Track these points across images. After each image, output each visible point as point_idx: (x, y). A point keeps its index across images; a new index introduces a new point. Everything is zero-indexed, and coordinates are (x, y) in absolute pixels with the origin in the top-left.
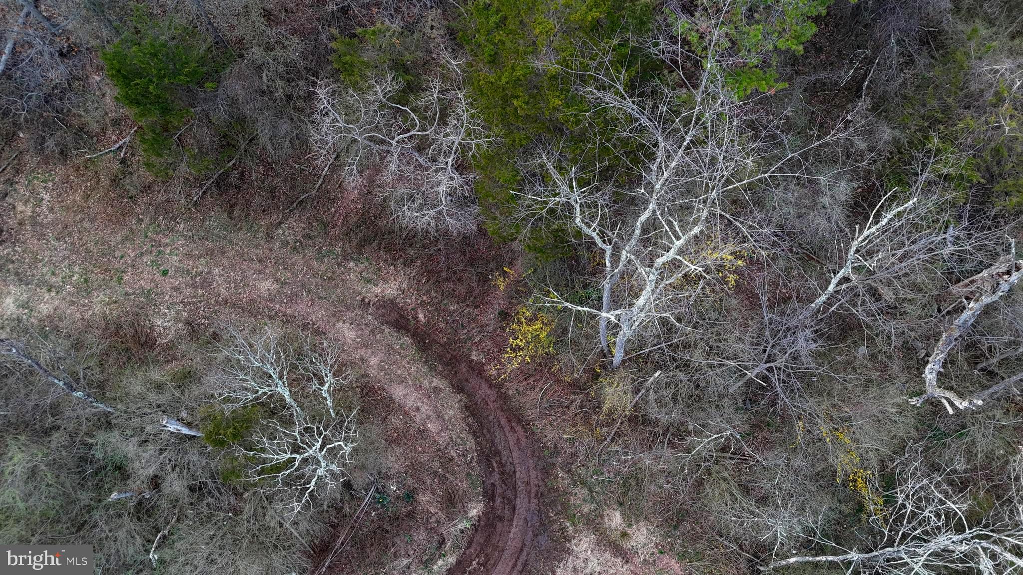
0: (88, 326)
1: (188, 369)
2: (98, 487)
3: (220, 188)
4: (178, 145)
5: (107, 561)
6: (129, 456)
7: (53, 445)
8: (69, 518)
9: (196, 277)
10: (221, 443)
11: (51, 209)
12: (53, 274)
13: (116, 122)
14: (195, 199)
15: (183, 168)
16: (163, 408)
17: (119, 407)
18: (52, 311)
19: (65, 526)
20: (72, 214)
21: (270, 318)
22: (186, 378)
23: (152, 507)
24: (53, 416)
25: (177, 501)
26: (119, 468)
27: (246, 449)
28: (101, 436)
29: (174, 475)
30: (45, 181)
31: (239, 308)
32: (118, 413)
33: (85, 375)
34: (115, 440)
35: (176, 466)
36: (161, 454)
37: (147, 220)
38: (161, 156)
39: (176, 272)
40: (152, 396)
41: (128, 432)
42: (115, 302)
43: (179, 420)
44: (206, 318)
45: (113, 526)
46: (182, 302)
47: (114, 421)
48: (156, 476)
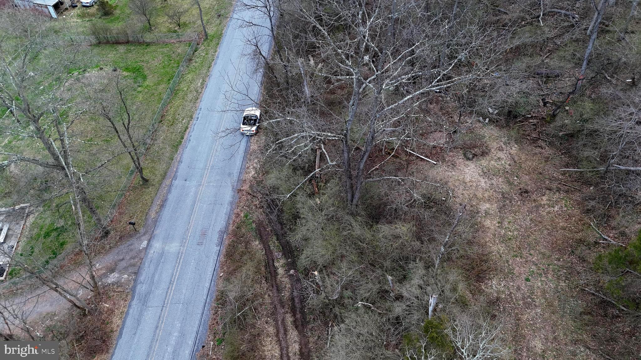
0: (483, 246)
1: (468, 304)
2: (393, 269)
3: (601, 303)
4: (622, 272)
5: (356, 281)
6: (412, 281)
7: (413, 243)
8: (376, 259)
9: (531, 298)
10: (426, 330)
11: (549, 213)
12: (509, 222)
13: (623, 234)
14: (587, 289)
15: (607, 278)
16: (442, 293)
17: (439, 270)
18: (487, 227)
19: (372, 257)
20: (549, 224)
21: (515, 350)
22: (463, 304)
23: (386, 298)
24: (428, 240)
25: (390, 311)
26: (405, 277)
27: (425, 346)
28: (421, 265)
29: (404, 307)
30: (566, 206)
31: (517, 329)
32: (435, 271)
33: (454, 250)
34: (420, 272)
35: (409, 307)
36: (415, 297)
37: (560, 263)
38: (610, 263)
39: (531, 286)
40: (448, 286)
41: (425, 278)
42: (501, 256)
43: (436, 304)
44: (504, 310)
45: (374, 280)
46: (511, 293)
47: (430, 270)
48: (402, 297)
